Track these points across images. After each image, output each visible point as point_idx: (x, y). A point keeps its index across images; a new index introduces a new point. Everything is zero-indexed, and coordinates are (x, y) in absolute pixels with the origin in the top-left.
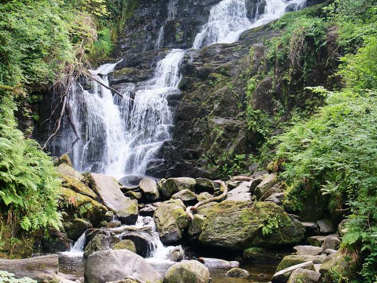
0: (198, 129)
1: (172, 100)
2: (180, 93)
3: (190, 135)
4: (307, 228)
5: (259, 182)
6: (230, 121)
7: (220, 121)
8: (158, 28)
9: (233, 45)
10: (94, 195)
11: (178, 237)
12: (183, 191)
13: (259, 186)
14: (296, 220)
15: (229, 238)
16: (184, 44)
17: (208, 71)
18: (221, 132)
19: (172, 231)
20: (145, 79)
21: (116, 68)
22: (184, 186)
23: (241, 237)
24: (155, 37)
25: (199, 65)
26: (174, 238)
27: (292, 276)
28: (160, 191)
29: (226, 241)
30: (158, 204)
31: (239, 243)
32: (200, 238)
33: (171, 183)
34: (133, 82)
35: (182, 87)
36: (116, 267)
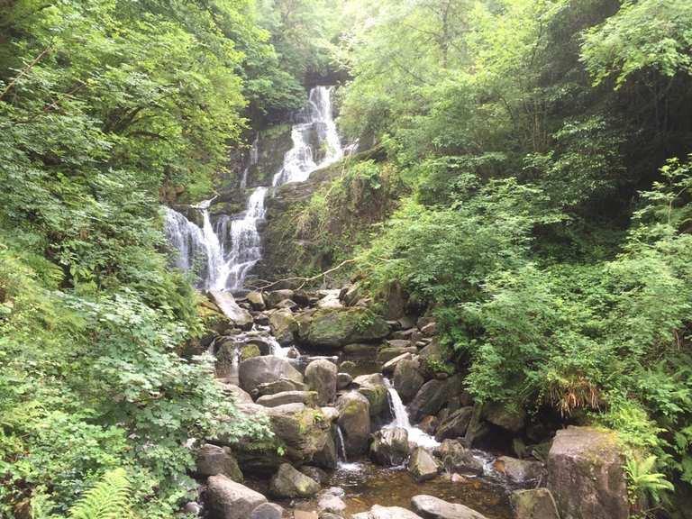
0: (283, 251)
1: (261, 228)
2: (266, 222)
3: (277, 254)
4: (391, 325)
5: (347, 290)
6: (308, 242)
7: (301, 243)
8: (243, 170)
9: (305, 182)
10: (216, 308)
11: (291, 339)
12: (285, 301)
13: (348, 293)
14: (383, 320)
15: (332, 337)
16: (265, 183)
17: (288, 204)
18: (303, 252)
19: (286, 334)
20: (237, 211)
21: (212, 204)
22: (285, 296)
23: (341, 335)
24: (241, 177)
25: (280, 199)
26: (287, 340)
27: (398, 366)
28: (266, 302)
29: (330, 340)
30: (265, 312)
31: (340, 341)
32: (310, 337)
33: (275, 295)
34: (227, 214)
35: (268, 217)
36: (267, 371)
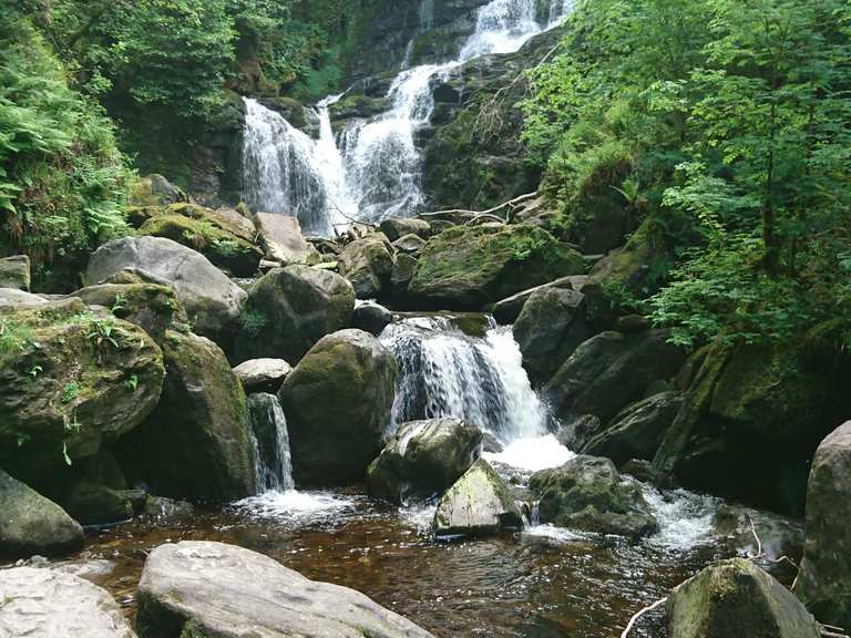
0: (456, 177)
1: (422, 137)
2: (429, 126)
7: (488, 161)
8: (405, 42)
9: (511, 55)
11: (373, 288)
12: (407, 236)
14: (573, 251)
15: (455, 284)
18: (490, 175)
19: (363, 278)
20: (381, 111)
21: (341, 100)
22: (408, 229)
23: (475, 280)
24: (400, 57)
25: (459, 85)
29: (449, 289)
32: (410, 286)
35: (434, 120)
